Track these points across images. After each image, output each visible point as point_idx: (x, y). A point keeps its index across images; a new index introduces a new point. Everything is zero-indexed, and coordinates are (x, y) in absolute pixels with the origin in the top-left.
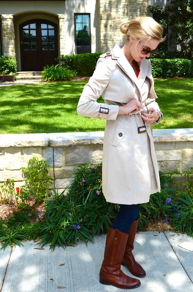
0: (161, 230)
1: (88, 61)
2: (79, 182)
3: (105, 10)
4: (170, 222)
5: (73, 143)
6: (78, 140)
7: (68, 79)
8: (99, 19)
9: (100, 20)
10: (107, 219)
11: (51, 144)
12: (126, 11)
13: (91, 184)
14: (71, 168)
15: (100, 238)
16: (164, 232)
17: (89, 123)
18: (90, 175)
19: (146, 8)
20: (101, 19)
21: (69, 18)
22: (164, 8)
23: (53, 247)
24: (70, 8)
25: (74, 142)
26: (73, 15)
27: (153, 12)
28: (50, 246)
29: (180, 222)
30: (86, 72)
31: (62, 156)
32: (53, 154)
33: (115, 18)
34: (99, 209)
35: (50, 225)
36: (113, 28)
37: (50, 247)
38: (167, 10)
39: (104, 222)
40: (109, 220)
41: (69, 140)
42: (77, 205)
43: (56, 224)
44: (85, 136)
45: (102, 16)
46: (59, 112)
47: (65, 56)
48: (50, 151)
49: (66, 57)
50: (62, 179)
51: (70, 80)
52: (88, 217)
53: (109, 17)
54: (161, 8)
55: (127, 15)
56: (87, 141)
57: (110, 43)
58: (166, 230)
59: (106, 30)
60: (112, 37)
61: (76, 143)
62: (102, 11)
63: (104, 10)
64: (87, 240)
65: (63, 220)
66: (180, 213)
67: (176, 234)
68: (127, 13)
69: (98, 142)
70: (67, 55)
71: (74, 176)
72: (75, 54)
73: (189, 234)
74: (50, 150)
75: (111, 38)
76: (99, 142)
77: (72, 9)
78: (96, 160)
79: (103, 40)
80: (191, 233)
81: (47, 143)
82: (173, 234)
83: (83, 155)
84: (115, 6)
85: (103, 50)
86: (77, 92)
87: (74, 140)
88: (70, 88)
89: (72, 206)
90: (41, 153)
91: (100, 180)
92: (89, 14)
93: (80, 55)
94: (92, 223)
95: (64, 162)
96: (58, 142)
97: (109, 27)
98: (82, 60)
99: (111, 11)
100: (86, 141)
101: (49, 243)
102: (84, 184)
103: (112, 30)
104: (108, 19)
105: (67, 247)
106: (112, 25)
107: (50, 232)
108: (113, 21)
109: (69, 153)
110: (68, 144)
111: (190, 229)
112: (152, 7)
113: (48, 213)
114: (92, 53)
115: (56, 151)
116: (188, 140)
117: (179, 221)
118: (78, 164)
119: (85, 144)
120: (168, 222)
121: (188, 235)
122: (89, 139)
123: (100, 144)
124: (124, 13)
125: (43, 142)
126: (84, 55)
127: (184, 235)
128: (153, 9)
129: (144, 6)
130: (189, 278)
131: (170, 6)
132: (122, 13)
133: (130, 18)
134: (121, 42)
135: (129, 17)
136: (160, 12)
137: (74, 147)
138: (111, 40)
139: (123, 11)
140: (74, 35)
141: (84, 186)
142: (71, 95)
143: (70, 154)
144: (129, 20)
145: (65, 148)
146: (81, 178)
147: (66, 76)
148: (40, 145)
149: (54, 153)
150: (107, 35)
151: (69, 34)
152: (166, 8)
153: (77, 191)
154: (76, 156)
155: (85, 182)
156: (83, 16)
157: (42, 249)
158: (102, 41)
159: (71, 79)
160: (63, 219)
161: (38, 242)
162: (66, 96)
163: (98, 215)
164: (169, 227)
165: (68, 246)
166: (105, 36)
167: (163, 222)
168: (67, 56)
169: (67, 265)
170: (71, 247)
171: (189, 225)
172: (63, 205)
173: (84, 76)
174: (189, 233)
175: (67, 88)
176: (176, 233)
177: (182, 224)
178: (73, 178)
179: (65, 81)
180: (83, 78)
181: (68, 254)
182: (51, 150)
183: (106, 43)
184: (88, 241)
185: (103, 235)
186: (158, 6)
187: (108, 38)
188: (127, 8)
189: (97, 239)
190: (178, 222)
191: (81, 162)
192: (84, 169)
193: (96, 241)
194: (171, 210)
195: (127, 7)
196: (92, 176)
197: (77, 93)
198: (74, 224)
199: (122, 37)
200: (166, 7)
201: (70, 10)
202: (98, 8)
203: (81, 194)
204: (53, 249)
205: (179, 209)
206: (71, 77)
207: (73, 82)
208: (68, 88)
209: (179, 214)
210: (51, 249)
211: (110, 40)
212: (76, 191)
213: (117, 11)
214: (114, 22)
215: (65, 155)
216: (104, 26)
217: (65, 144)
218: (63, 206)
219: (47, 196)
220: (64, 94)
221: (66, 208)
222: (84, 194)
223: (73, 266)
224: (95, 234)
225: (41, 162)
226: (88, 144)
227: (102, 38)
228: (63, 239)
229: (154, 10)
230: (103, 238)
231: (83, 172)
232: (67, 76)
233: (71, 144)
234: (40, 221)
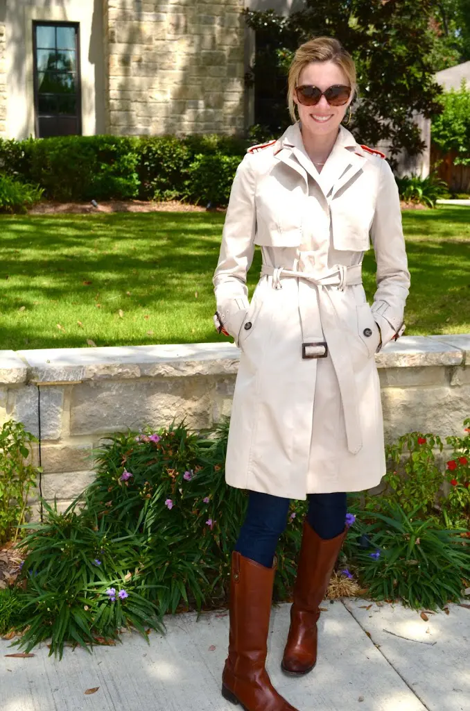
0: (336, 597)
1: (75, 158)
2: (113, 479)
3: (124, 17)
4: (355, 577)
5: (95, 373)
6: (108, 368)
7: (19, 209)
8: (105, 40)
9: (108, 43)
10: (195, 572)
11: (34, 378)
12: (182, 23)
13: (147, 483)
14: (86, 444)
15: (179, 622)
16: (342, 601)
17: (115, 326)
18: (142, 458)
19: (238, 15)
20: (112, 41)
21: (18, 34)
22: (287, 17)
23: (58, 650)
24: (21, 7)
25: (96, 370)
26: (29, 25)
27: (257, 26)
28: (49, 646)
29: (384, 573)
30: (70, 190)
31: (61, 410)
32: (37, 405)
33: (150, 40)
34: (171, 548)
35: (42, 594)
36: (147, 66)
37: (49, 650)
38: (294, 22)
39: (190, 580)
40: (201, 574)
41: (81, 367)
42: (114, 538)
43: (62, 590)
44: (125, 357)
45: (113, 33)
46: (24, 297)
47: (5, 141)
48: (30, 397)
49: (7, 145)
50: (62, 472)
51: (24, 213)
52: (146, 569)
53: (134, 37)
54: (278, 18)
55: (186, 32)
56: (131, 369)
57: (136, 108)
58: (348, 596)
59: (126, 73)
60: (144, 93)
61: (100, 374)
62: (114, 17)
63: (121, 14)
64: (146, 629)
65: (78, 579)
66: (381, 552)
67: (375, 605)
68: (186, 26)
69: (160, 372)
70: (11, 139)
71: (95, 464)
72: (34, 137)
73: (407, 603)
74: (30, 393)
75: (140, 95)
76: (162, 371)
77: (27, 8)
78: (154, 420)
79: (116, 99)
80: (412, 600)
81: (23, 374)
82: (367, 603)
83: (120, 408)
84: (152, 7)
85: (117, 127)
86: (56, 245)
87: (97, 367)
88: (31, 232)
89: (102, 542)
90: (5, 404)
91: (171, 471)
92: (76, 26)
93: (50, 140)
94: (157, 584)
95: (67, 427)
96: (54, 371)
97: (133, 64)
98: (58, 156)
99: (139, 18)
100: (128, 370)
101: (44, 640)
102: (127, 483)
103: (143, 73)
104: (131, 42)
105: (94, 648)
106: (144, 58)
107: (48, 609)
108: (145, 46)
109: (82, 402)
110: (80, 377)
111: (410, 591)
112: (254, 12)
113: (35, 563)
114: (84, 137)
115: (46, 398)
116: (391, 365)
117: (378, 570)
118: (104, 432)
119: (126, 376)
120: (350, 577)
121: (405, 604)
122: (138, 364)
123: (166, 375)
124: (176, 26)
125: (11, 371)
126: (62, 140)
127: (395, 604)
128: (256, 19)
129: (234, 10)
130: (422, 703)
131: (304, 11)
132: (170, 27)
133: (192, 42)
134: (167, 108)
135: (192, 38)
136: (276, 27)
137: (95, 384)
138: (139, 100)
139: (174, 21)
140: (32, 82)
141: (129, 489)
142: (42, 252)
143: (84, 405)
144: (190, 46)
145: (71, 389)
146: (118, 466)
147: (12, 201)
148: (4, 381)
149: (41, 401)
150: (130, 87)
151: (19, 80)
152: (291, 17)
153: (110, 502)
154: (101, 411)
155: (130, 477)
156: (59, 29)
157: (27, 654)
158: (115, 103)
159: (25, 207)
160: (78, 575)
161: (15, 640)
162: (25, 255)
163: (170, 563)
164: (354, 588)
165: (98, 643)
166: (123, 89)
167: (339, 577)
168: (11, 142)
169: (105, 689)
170: (105, 648)
171: (405, 581)
172: (77, 538)
173: (64, 202)
174: (407, 601)
175: (22, 235)
176: (374, 601)
177: (389, 579)
178: (91, 470)
179: (9, 215)
180: (64, 207)
181: (102, 664)
182: (34, 395)
183: (126, 110)
184: (149, 630)
185: (187, 615)
186: (271, 12)
187: (132, 94)
188: (184, 11)
189: (173, 625)
190: (376, 573)
191: (114, 427)
192: (124, 444)
193: (169, 630)
194: (359, 544)
195: (184, 9)
196: (148, 461)
197: (55, 249)
198: (112, 586)
199: (171, 93)
200: (293, 15)
201: (21, 11)
202: (102, 9)
203: (121, 509)
204: (58, 655)
205: (378, 542)
206: (26, 204)
207: (33, 216)
208: (26, 234)
209: (378, 554)
210: (53, 655)
211: (136, 101)
212: (106, 502)
213: (158, 21)
214: (148, 49)
215: (71, 407)
216: (119, 61)
217: (71, 378)
218: (78, 541)
219: (22, 519)
220: (19, 250)
221: (86, 546)
222: (131, 510)
223: (120, 691)
224: (166, 613)
225: (7, 427)
226: (133, 376)
227: (114, 92)
228: (83, 628)
229: (260, 23)
230: (188, 622)
231: (122, 451)
232: (15, 199)
233: (90, 376)
234: (11, 587)
